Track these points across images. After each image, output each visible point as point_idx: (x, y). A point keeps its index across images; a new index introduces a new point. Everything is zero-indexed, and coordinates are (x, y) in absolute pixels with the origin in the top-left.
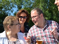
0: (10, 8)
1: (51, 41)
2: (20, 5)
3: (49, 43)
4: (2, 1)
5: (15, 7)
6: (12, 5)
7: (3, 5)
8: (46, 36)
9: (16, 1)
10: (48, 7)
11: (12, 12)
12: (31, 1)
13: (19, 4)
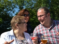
0: (11, 9)
1: (57, 42)
2: (21, 6)
3: (55, 43)
4: (4, 1)
5: (17, 8)
6: (14, 5)
7: (5, 6)
8: (52, 36)
9: (18, 1)
10: (50, 8)
11: (14, 12)
12: (33, 2)
13: (21, 4)
